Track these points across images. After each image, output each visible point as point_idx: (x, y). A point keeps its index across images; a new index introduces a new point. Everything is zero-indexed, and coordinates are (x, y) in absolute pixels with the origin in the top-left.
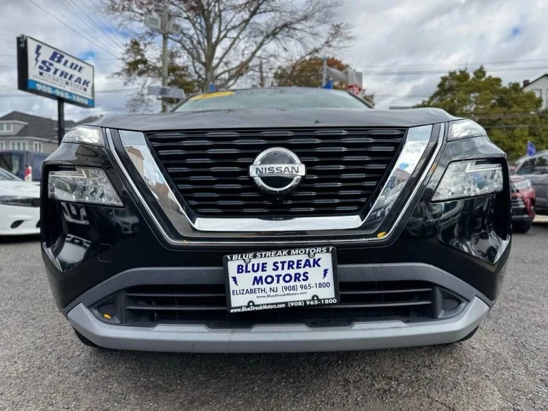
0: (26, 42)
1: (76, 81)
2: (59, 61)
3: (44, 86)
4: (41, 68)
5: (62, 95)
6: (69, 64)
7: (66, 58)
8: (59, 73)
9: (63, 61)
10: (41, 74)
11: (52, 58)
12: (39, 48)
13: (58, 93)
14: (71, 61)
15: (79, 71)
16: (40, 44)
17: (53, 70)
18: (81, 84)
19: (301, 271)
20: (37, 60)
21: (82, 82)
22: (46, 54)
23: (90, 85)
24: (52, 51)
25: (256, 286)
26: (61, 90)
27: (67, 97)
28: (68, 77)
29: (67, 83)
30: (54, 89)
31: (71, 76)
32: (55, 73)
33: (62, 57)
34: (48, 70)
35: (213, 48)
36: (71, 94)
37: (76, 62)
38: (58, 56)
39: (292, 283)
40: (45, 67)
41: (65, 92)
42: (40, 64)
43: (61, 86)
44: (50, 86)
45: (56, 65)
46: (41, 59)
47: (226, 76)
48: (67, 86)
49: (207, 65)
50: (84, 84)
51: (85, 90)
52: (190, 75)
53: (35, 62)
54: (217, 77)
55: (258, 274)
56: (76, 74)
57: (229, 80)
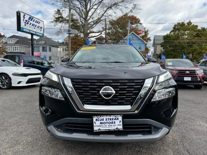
0: (20, 13)
1: (38, 27)
2: (31, 20)
3: (26, 30)
4: (25, 23)
5: (33, 33)
6: (35, 21)
7: (34, 19)
8: (31, 24)
9: (33, 20)
10: (25, 25)
11: (29, 19)
12: (24, 15)
13: (31, 32)
14: (36, 20)
15: (39, 23)
16: (25, 14)
18: (39, 29)
19: (113, 121)
20: (24, 20)
21: (40, 27)
22: (27, 18)
23: (43, 28)
24: (29, 16)
25: (101, 125)
26: (32, 31)
27: (34, 33)
28: (35, 26)
29: (34, 28)
30: (30, 30)
31: (36, 25)
32: (30, 25)
33: (33, 18)
34: (28, 23)
35: (87, 12)
36: (36, 32)
37: (38, 20)
38: (31, 18)
39: (111, 124)
40: (27, 22)
41: (34, 31)
42: (25, 21)
43: (32, 29)
44: (28, 29)
45: (31, 22)
46: (25, 19)
47: (92, 23)
48: (34, 29)
49: (85, 19)
50: (40, 28)
51: (41, 30)
52: (79, 23)
53: (23, 21)
54: (89, 24)
55: (102, 121)
56: (38, 25)
57: (93, 25)
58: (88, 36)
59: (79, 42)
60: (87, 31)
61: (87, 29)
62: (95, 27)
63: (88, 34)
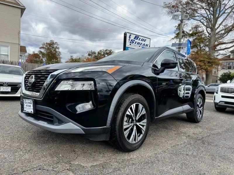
0: (126, 34)
1: (143, 45)
2: (137, 39)
3: (131, 48)
4: (130, 42)
6: (141, 40)
7: (140, 37)
8: (137, 43)
9: (139, 38)
10: (130, 44)
11: (135, 38)
14: (141, 38)
15: (144, 41)
16: (131, 34)
17: (135, 42)
20: (129, 40)
21: (145, 45)
22: (132, 37)
23: (148, 46)
28: (140, 44)
29: (139, 46)
31: (141, 44)
32: (135, 43)
33: (138, 37)
35: (216, 20)
37: (144, 38)
38: (137, 37)
40: (132, 42)
42: (130, 41)
44: (133, 48)
45: (136, 40)
46: (130, 39)
47: (223, 32)
49: (213, 29)
52: (205, 34)
54: (217, 33)
56: (143, 42)
57: (224, 34)
58: (216, 49)
59: (200, 58)
60: (215, 43)
61: (213, 41)
62: (226, 36)
63: (215, 46)
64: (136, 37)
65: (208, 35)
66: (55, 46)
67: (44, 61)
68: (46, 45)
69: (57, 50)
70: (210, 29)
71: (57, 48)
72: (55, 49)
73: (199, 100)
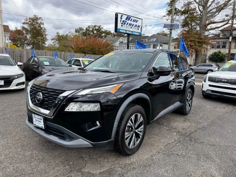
0: (118, 15)
1: (135, 27)
2: (129, 20)
3: (123, 30)
4: (122, 23)
5: (129, 32)
6: (132, 20)
7: (132, 18)
8: (128, 24)
9: (130, 19)
10: (122, 26)
11: (126, 19)
13: (127, 32)
15: (136, 22)
16: (122, 15)
17: (126, 23)
18: (137, 28)
22: (124, 18)
23: (140, 27)
24: (127, 16)
26: (128, 31)
27: (131, 33)
28: (132, 25)
29: (131, 28)
30: (126, 30)
31: (133, 25)
33: (130, 18)
36: (132, 32)
37: (135, 19)
38: (129, 18)
40: (124, 23)
41: (130, 31)
42: (122, 22)
43: (129, 29)
44: (125, 30)
45: (128, 21)
46: (122, 20)
47: (215, 10)
48: (131, 29)
50: (138, 27)
51: (138, 29)
52: (197, 13)
53: (120, 22)
54: (209, 12)
56: (135, 23)
57: (216, 12)
58: (206, 29)
59: (191, 38)
60: (206, 21)
61: (205, 20)
62: (217, 15)
63: (206, 26)
64: (127, 17)
65: (199, 13)
66: (39, 21)
67: (29, 38)
68: (29, 20)
69: (42, 26)
70: (202, 7)
71: (41, 23)
72: (40, 25)
73: (189, 95)
